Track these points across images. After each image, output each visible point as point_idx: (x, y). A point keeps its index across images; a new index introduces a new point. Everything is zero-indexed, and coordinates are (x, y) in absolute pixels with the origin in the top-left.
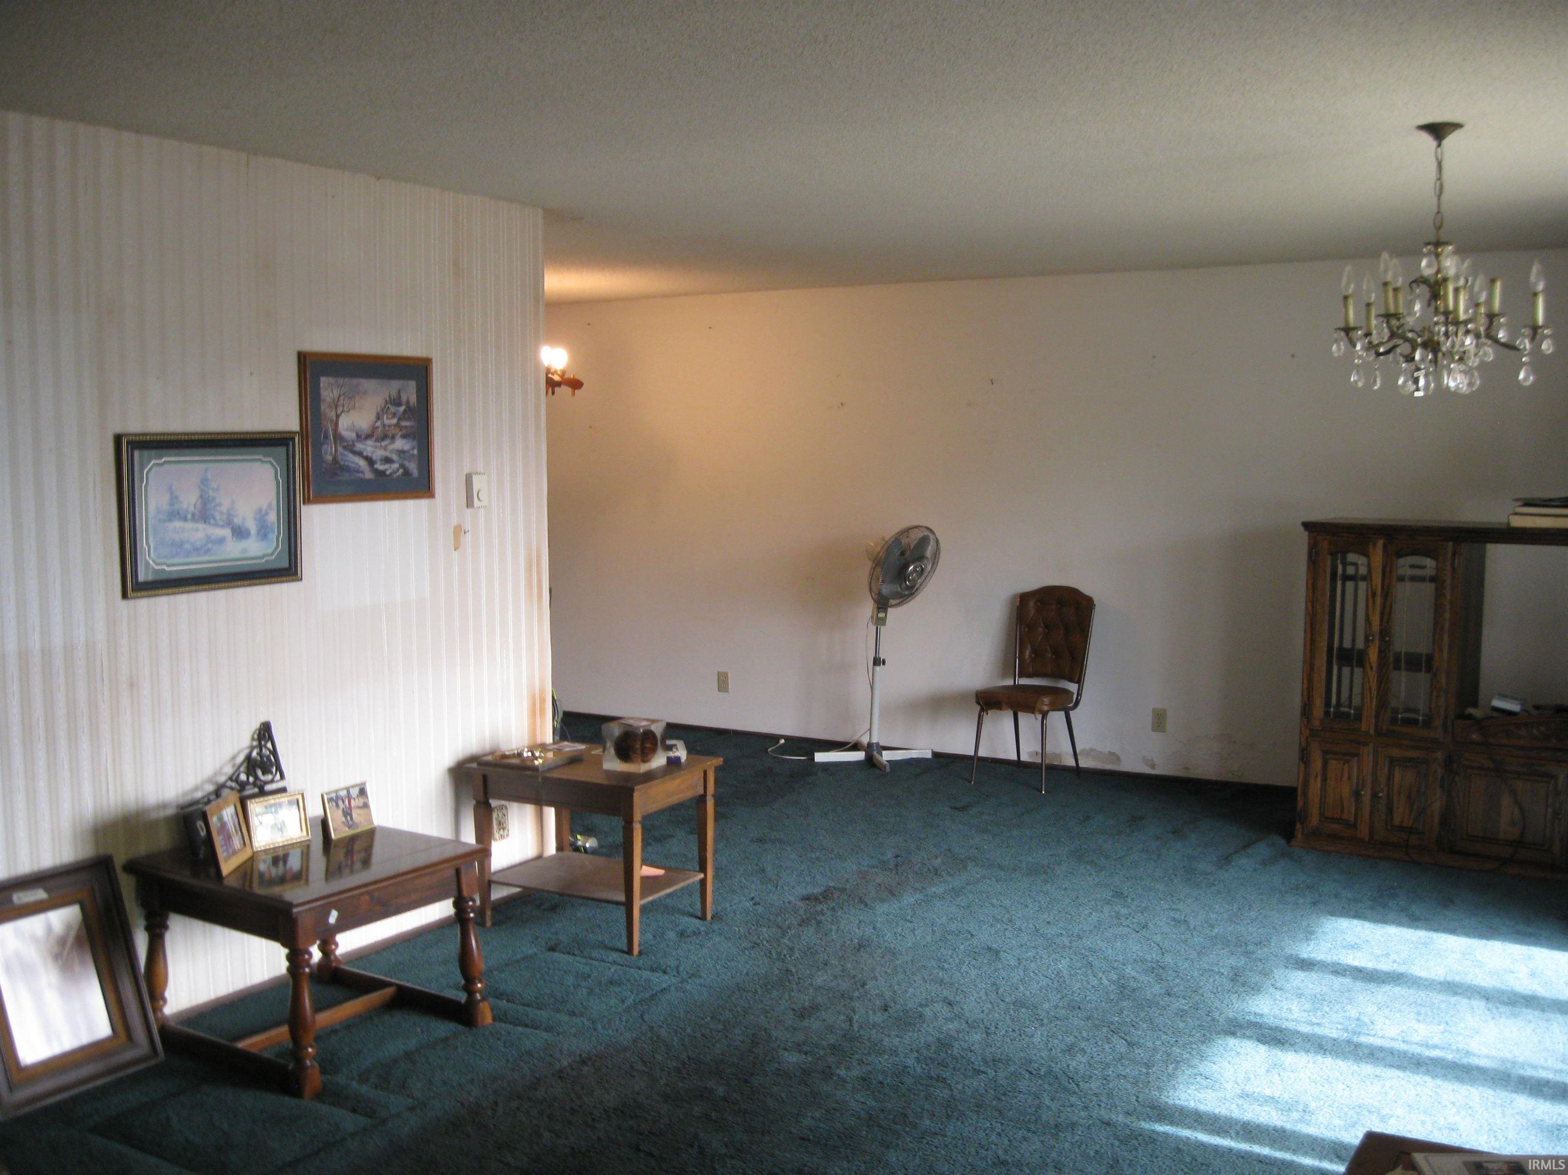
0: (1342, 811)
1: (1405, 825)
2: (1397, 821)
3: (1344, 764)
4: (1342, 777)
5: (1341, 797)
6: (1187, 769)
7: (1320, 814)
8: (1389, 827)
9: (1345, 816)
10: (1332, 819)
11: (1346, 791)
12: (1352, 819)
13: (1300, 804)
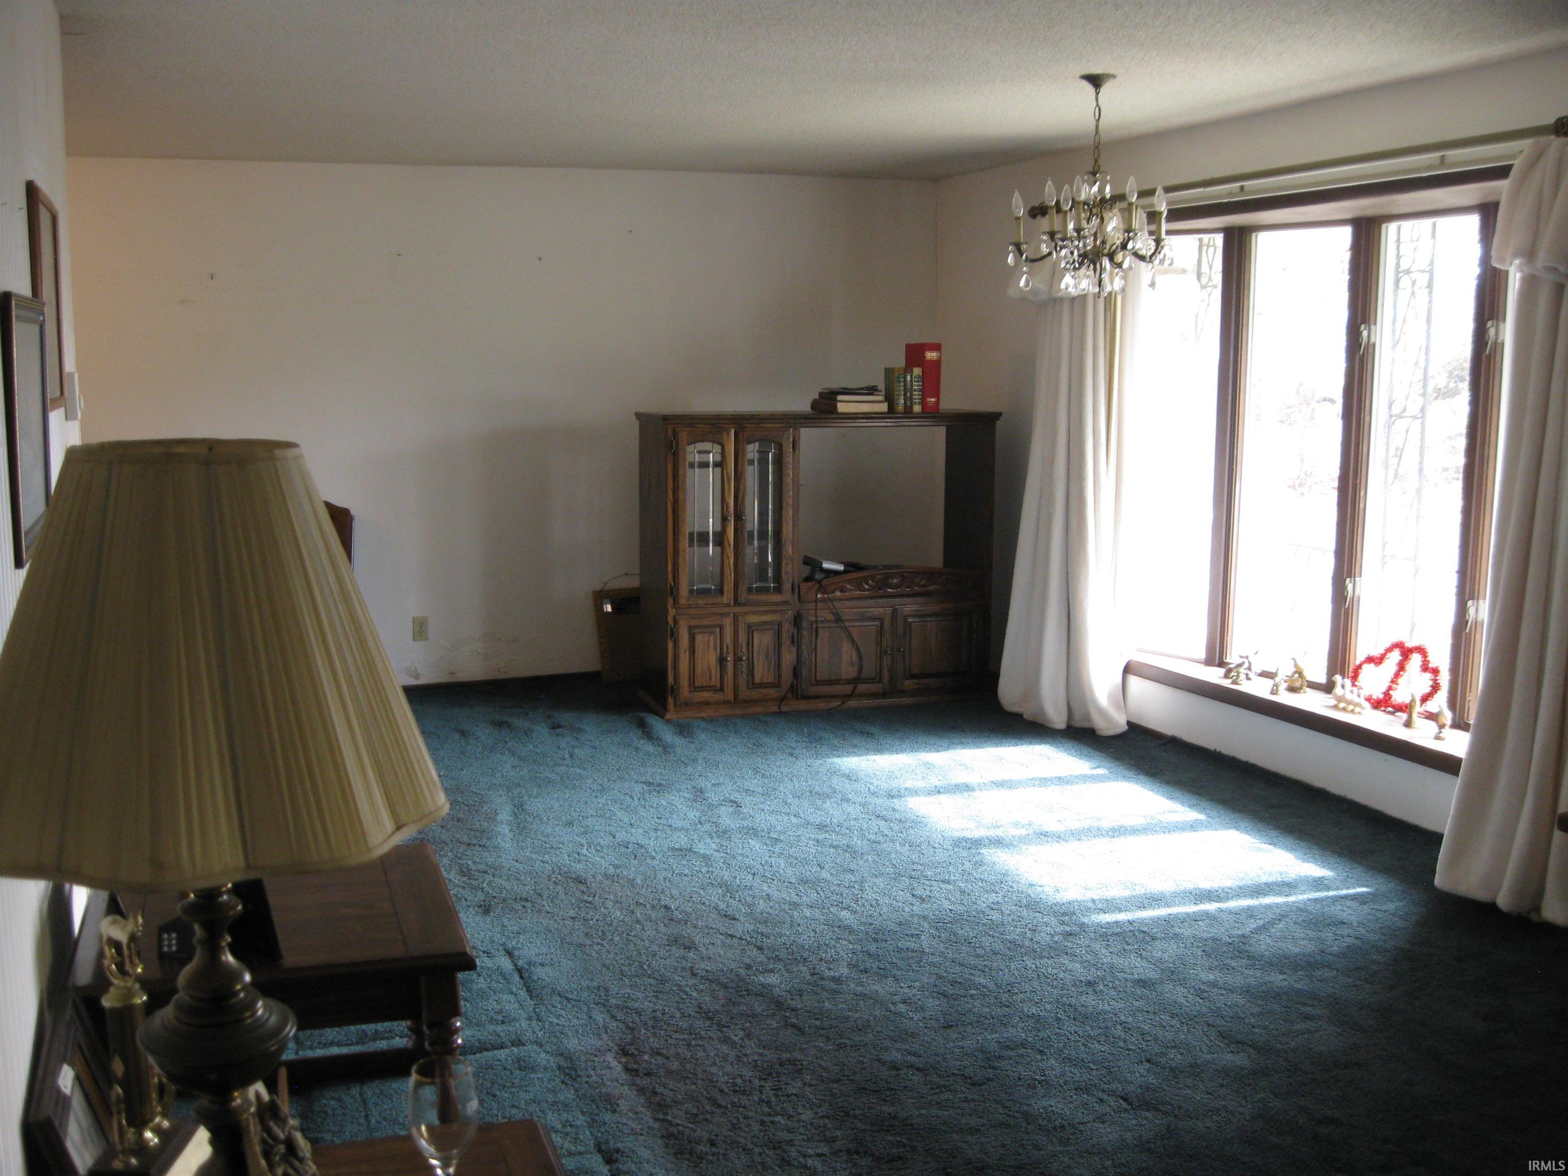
0: (710, 679)
1: (765, 680)
2: (757, 679)
3: (710, 635)
4: (708, 648)
5: (709, 666)
6: (452, 673)
7: (690, 686)
8: (751, 686)
9: (713, 683)
10: (702, 687)
11: (713, 658)
12: (718, 685)
13: (671, 680)
